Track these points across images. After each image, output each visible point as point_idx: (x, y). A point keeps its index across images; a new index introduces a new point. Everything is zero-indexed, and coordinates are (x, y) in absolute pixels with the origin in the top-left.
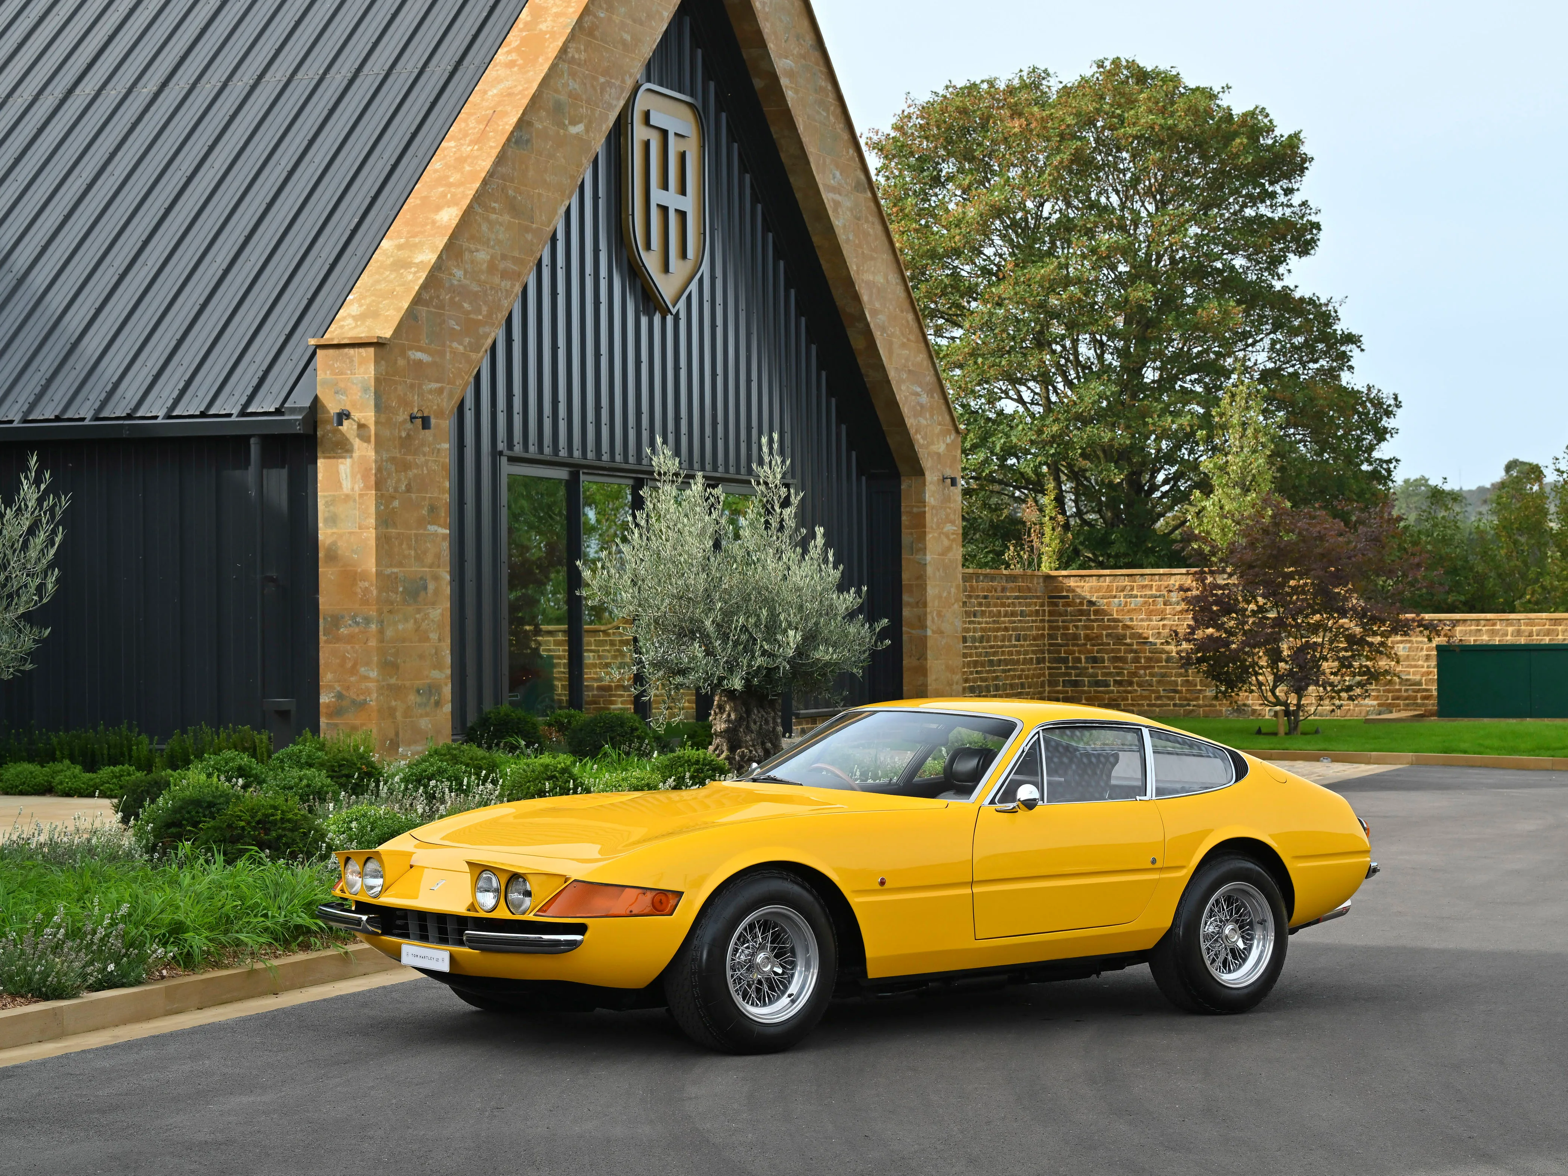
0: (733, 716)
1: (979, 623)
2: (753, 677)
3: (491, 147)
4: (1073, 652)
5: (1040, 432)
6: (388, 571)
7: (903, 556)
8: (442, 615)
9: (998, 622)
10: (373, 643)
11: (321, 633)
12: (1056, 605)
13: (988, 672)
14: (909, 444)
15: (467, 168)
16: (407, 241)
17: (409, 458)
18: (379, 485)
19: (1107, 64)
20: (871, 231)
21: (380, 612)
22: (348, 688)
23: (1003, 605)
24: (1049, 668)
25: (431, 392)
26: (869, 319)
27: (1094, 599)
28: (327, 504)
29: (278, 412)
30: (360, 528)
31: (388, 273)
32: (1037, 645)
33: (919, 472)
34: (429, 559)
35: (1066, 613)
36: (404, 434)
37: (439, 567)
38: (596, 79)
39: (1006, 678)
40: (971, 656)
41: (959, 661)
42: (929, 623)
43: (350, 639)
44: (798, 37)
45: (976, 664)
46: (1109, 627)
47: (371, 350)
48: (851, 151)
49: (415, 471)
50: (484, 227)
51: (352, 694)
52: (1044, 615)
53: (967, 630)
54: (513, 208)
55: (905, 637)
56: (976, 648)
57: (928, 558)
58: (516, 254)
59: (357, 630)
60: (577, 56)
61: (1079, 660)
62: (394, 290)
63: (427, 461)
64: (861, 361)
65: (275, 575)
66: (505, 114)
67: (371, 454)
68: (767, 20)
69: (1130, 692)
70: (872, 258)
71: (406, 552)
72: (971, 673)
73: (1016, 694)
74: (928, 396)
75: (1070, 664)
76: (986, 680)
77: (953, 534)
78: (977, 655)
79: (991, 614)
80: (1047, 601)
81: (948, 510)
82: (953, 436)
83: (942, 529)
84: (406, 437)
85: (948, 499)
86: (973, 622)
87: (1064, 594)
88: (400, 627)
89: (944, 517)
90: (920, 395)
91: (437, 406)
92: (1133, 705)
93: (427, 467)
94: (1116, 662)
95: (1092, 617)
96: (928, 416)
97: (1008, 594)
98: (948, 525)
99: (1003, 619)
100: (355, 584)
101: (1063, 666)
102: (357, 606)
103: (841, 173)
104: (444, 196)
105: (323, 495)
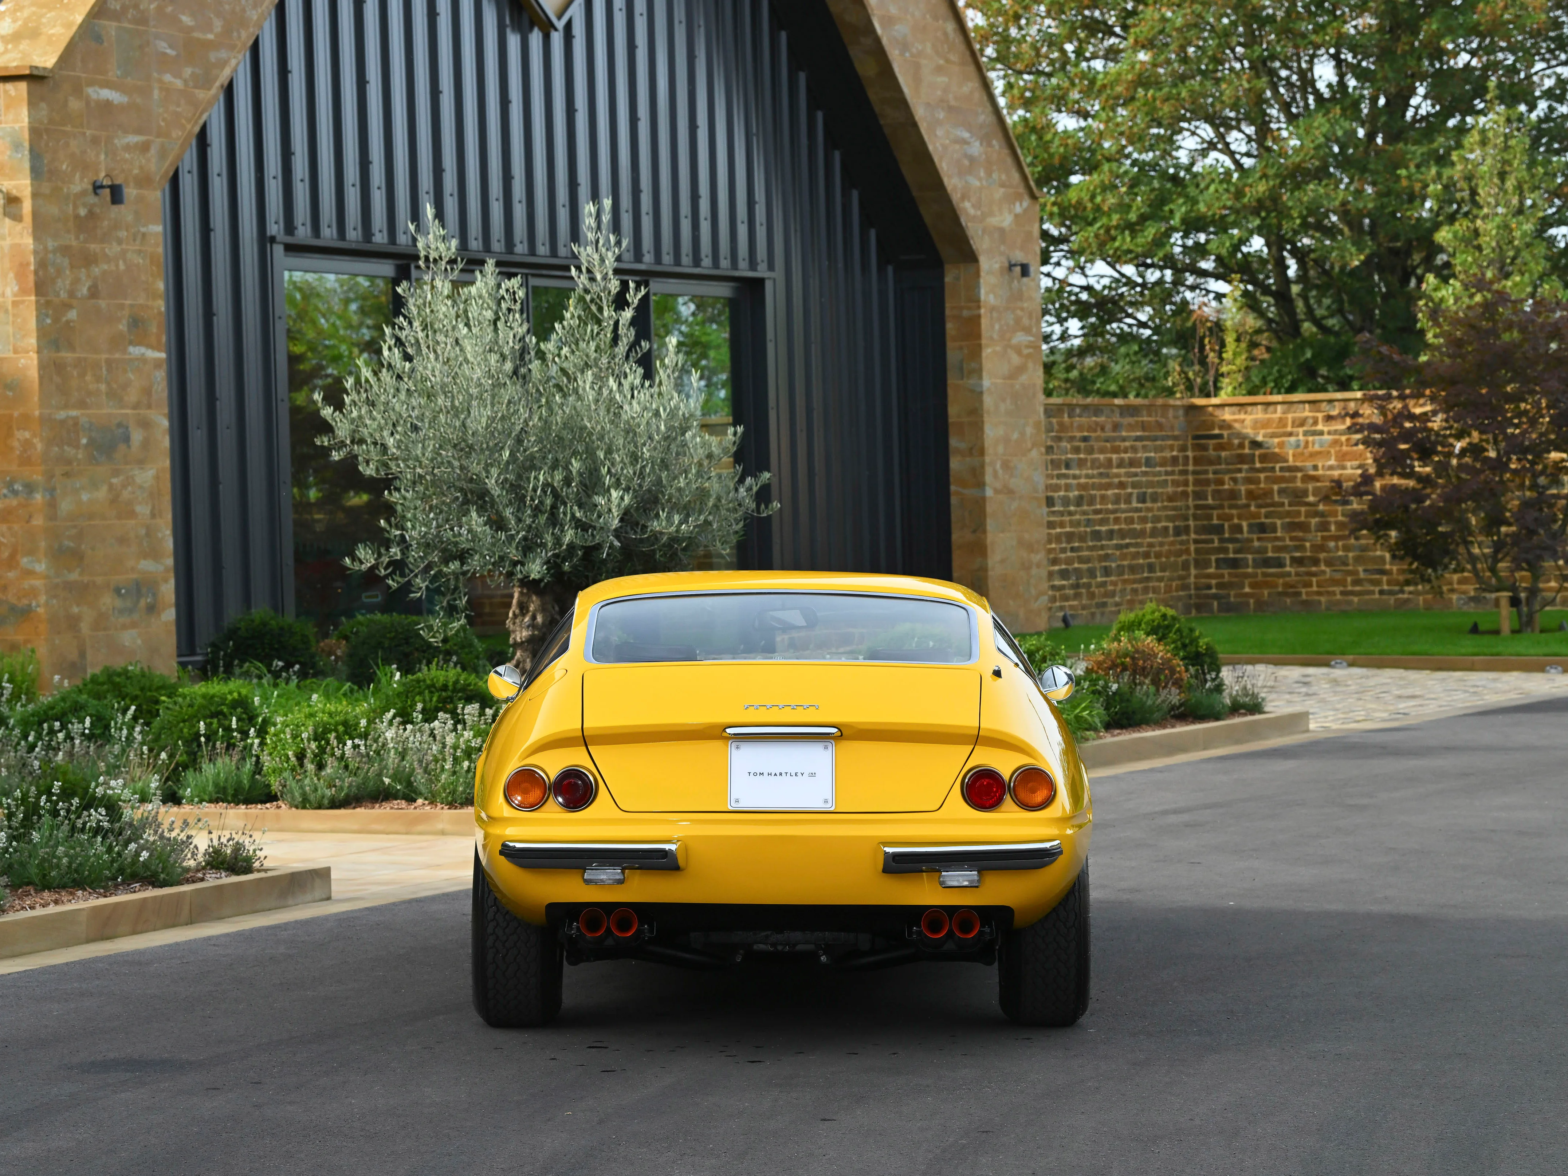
0: (539, 619)
2: (564, 560)
4: (1230, 518)
5: (1239, 194)
6: (62, 415)
7: (950, 381)
8: (157, 478)
9: (1107, 476)
10: (38, 521)
12: (1205, 448)
13: (1090, 548)
14: (952, 215)
17: (93, 247)
18: (40, 288)
21: (49, 476)
22: (4, 588)
23: (1116, 450)
24: (1196, 542)
25: (128, 148)
26: (879, 30)
27: (1260, 438)
30: (16, 352)
32: (1174, 509)
33: (970, 257)
34: (132, 396)
35: (1219, 460)
36: (83, 212)
37: (149, 407)
39: (1123, 557)
40: (1062, 525)
41: (1041, 533)
42: (988, 478)
45: (1070, 537)
46: (1282, 479)
47: (23, 86)
49: (105, 267)
51: (11, 597)
52: (1186, 463)
53: (1057, 488)
55: (954, 500)
56: (1070, 514)
57: (986, 383)
59: (15, 503)
61: (1238, 529)
63: (124, 252)
64: (873, 95)
67: (28, 241)
69: (1314, 574)
71: (92, 387)
72: (1063, 550)
73: (1140, 581)
74: (981, 144)
75: (1227, 535)
76: (1088, 560)
77: (1027, 347)
78: (1072, 524)
79: (1095, 464)
80: (1190, 442)
81: (1019, 312)
82: (1026, 202)
83: (1009, 340)
84: (86, 216)
85: (1019, 296)
86: (1065, 476)
87: (1216, 432)
88: (85, 497)
89: (1012, 322)
90: (968, 143)
91: (136, 171)
92: (1319, 593)
93: (125, 261)
94: (1294, 531)
95: (1258, 465)
96: (982, 174)
97: (1124, 434)
98: (1019, 334)
99: (1115, 471)
100: (9, 434)
101: (1216, 538)
102: (14, 467)
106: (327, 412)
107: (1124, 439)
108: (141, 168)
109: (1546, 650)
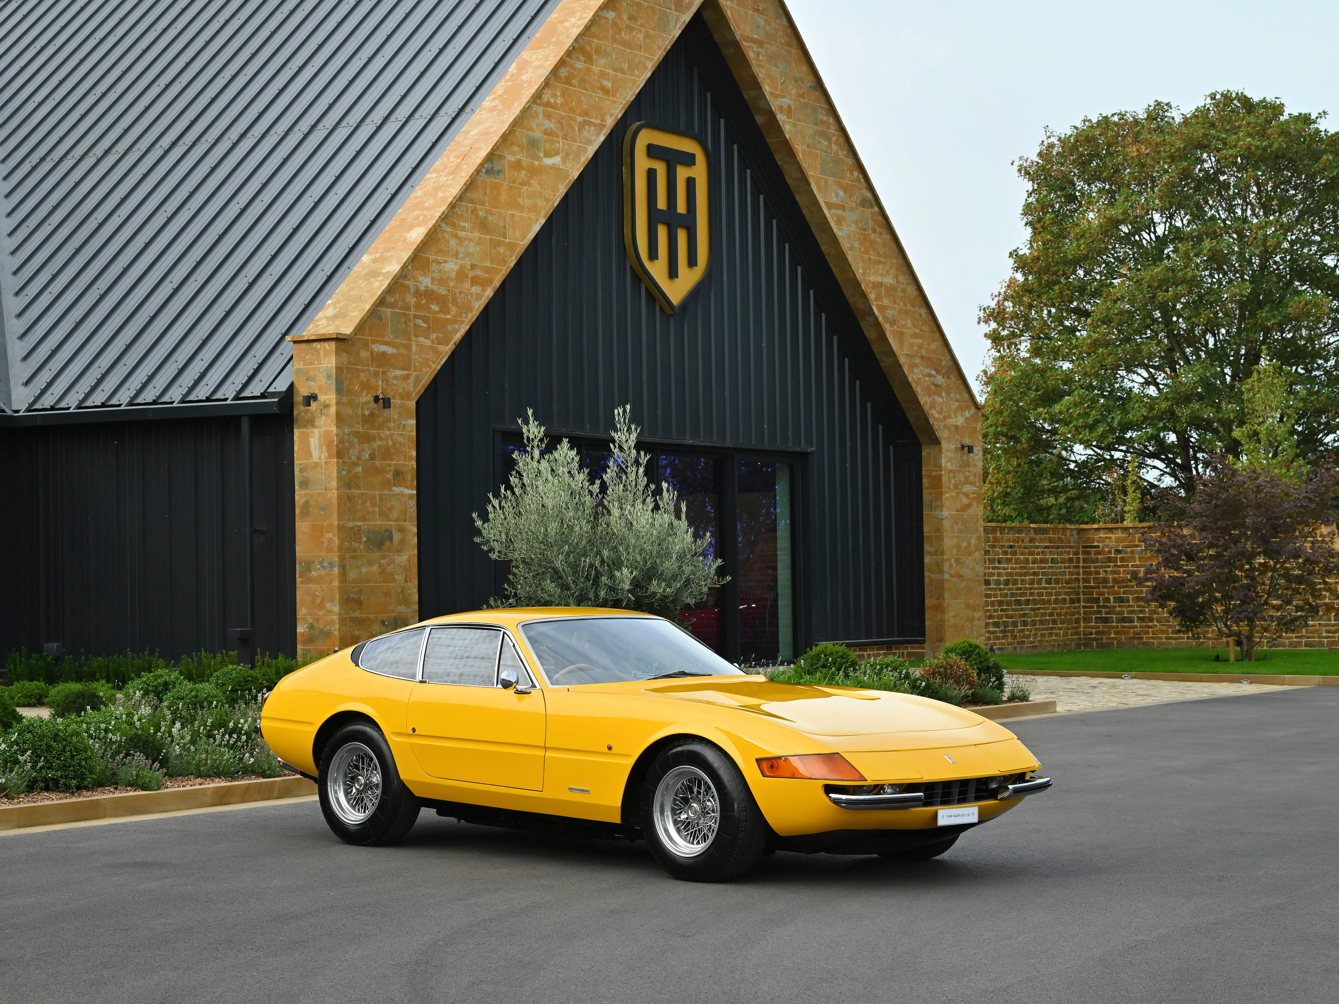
1: (1004, 568)
3: (462, 177)
4: (1103, 594)
6: (351, 524)
7: (925, 512)
8: (409, 560)
9: (1026, 568)
10: (336, 583)
11: (297, 576)
12: (1089, 553)
13: (1014, 610)
14: (924, 418)
15: (440, 195)
16: (382, 255)
17: (373, 432)
18: (339, 455)
19: (1218, 97)
20: (879, 240)
21: (342, 559)
22: (318, 620)
23: (1031, 553)
24: (1084, 607)
25: (395, 378)
26: (877, 313)
27: (1120, 548)
28: (301, 471)
29: (263, 396)
30: (326, 489)
31: (361, 282)
32: (1070, 588)
33: (936, 442)
34: (395, 514)
35: (1097, 560)
36: (367, 413)
37: (405, 520)
38: (574, 119)
39: (1036, 615)
40: (995, 596)
41: (981, 601)
42: (946, 568)
43: (319, 580)
44: (796, 81)
45: (1000, 603)
46: (1132, 572)
47: (333, 344)
48: (856, 174)
49: (380, 443)
50: (453, 243)
51: (321, 625)
52: (1078, 562)
53: (992, 575)
54: (483, 226)
55: (926, 581)
56: (1000, 590)
57: (945, 513)
58: (488, 264)
59: (324, 573)
60: (552, 101)
61: (1108, 600)
62: (363, 295)
63: (392, 435)
64: (875, 349)
65: (264, 529)
66: (479, 149)
67: (334, 429)
68: (759, 66)
69: (1150, 627)
70: (879, 262)
71: (370, 509)
72: (996, 611)
73: (1047, 629)
74: (943, 378)
75: (1101, 604)
76: (1012, 617)
77: (973, 493)
78: (1002, 595)
79: (1017, 561)
80: (1081, 549)
81: (967, 473)
82: (973, 411)
83: (961, 489)
84: (369, 415)
85: (968, 464)
86: (999, 568)
87: (1096, 544)
88: (364, 570)
89: (962, 479)
90: (935, 377)
91: (400, 390)
92: (1153, 638)
93: (392, 440)
94: (1139, 601)
95: (1119, 564)
96: (944, 394)
97: (1037, 544)
98: (967, 486)
99: (1031, 565)
100: (322, 535)
101: (1095, 605)
102: (324, 553)
103: (845, 192)
104: (417, 217)
105: (298, 462)
106: (479, 523)
107: (1037, 547)
108: (404, 388)
109: (1245, 670)
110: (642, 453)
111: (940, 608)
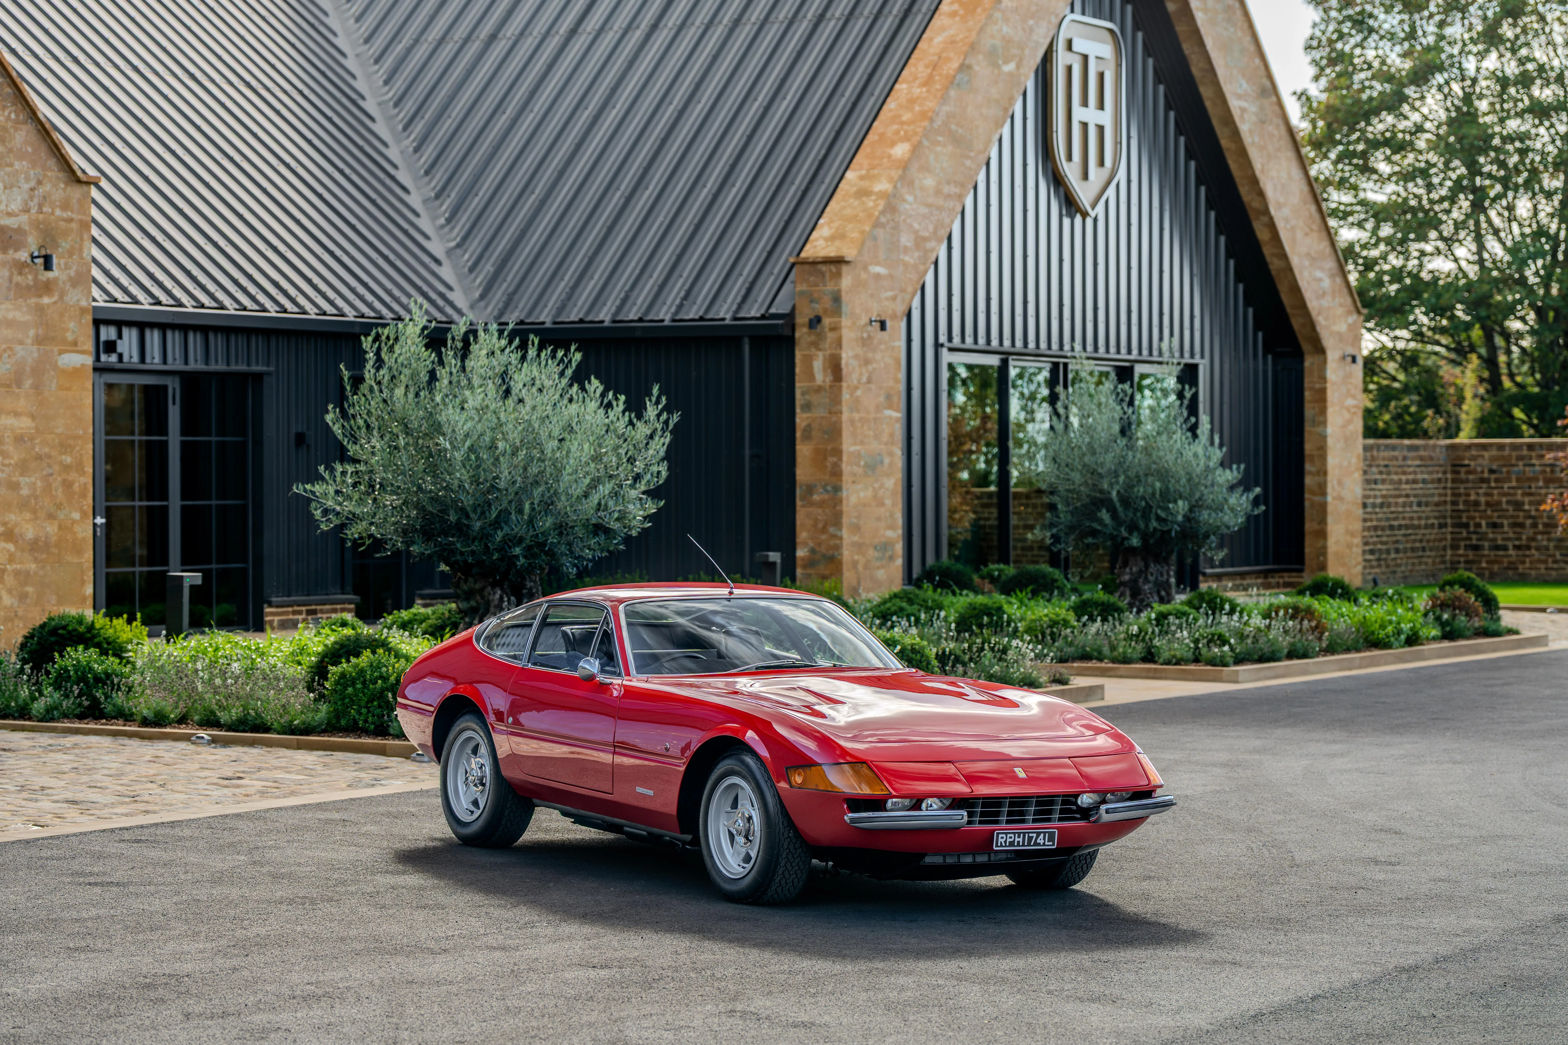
1: (1380, 490)
2: (1149, 538)
3: (937, 90)
4: (1473, 518)
6: (853, 448)
7: (1306, 428)
8: (895, 484)
9: (1399, 490)
10: (839, 508)
11: (797, 499)
12: (1458, 473)
13: (1388, 536)
14: (1311, 325)
15: (917, 108)
16: (868, 172)
17: (870, 355)
18: (845, 378)
20: (1276, 132)
22: (819, 544)
23: (1404, 473)
24: (1452, 533)
25: (887, 299)
26: (1273, 212)
27: (1494, 468)
28: (803, 394)
29: (763, 317)
30: (830, 413)
31: (852, 200)
32: (1439, 511)
33: (1321, 351)
34: (885, 438)
35: (1467, 481)
36: (865, 335)
37: (893, 444)
38: (1026, 22)
39: (1407, 542)
40: (1371, 520)
41: (1358, 526)
42: (1329, 490)
43: (821, 504)
45: (1376, 528)
46: (1508, 494)
48: (1257, 60)
49: (875, 366)
50: (932, 158)
51: (823, 549)
52: (1446, 482)
53: (1369, 497)
54: (955, 139)
55: (1307, 504)
56: (1376, 513)
57: (1329, 430)
58: (958, 178)
59: (826, 497)
61: (1479, 525)
62: (858, 215)
63: (883, 357)
64: (1267, 251)
66: (949, 59)
67: (840, 352)
69: (1528, 556)
70: (1276, 157)
71: (867, 433)
72: (1372, 537)
73: (1417, 557)
74: (1330, 281)
75: (1472, 530)
76: (1386, 543)
77: (1354, 406)
78: (1378, 520)
79: (1392, 482)
80: (1449, 469)
81: (1349, 385)
82: (1355, 316)
83: (1343, 403)
84: (867, 338)
85: (1350, 375)
86: (1374, 490)
87: (1466, 462)
88: (862, 494)
89: (1345, 392)
91: (894, 312)
92: (1530, 569)
93: (884, 362)
94: (1515, 528)
95: (1493, 485)
96: (1330, 299)
97: (1409, 463)
98: (1349, 398)
99: (1404, 486)
100: (825, 459)
101: (1464, 531)
102: (827, 477)
103: (1248, 82)
104: (897, 132)
105: (800, 386)
107: (1409, 466)
108: (895, 309)
110: (1187, 387)
111: (1322, 534)
